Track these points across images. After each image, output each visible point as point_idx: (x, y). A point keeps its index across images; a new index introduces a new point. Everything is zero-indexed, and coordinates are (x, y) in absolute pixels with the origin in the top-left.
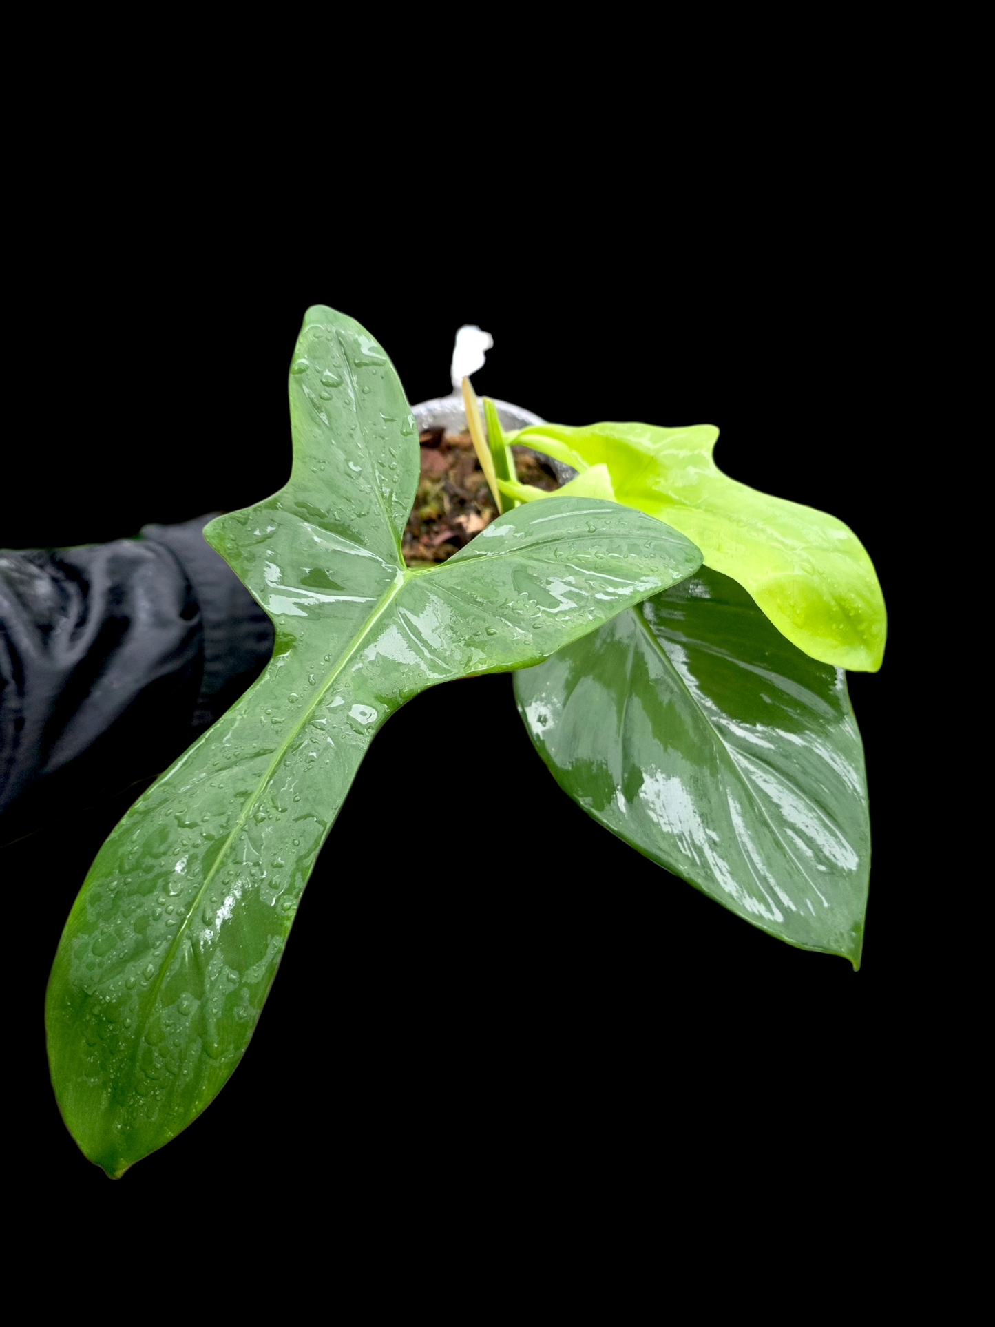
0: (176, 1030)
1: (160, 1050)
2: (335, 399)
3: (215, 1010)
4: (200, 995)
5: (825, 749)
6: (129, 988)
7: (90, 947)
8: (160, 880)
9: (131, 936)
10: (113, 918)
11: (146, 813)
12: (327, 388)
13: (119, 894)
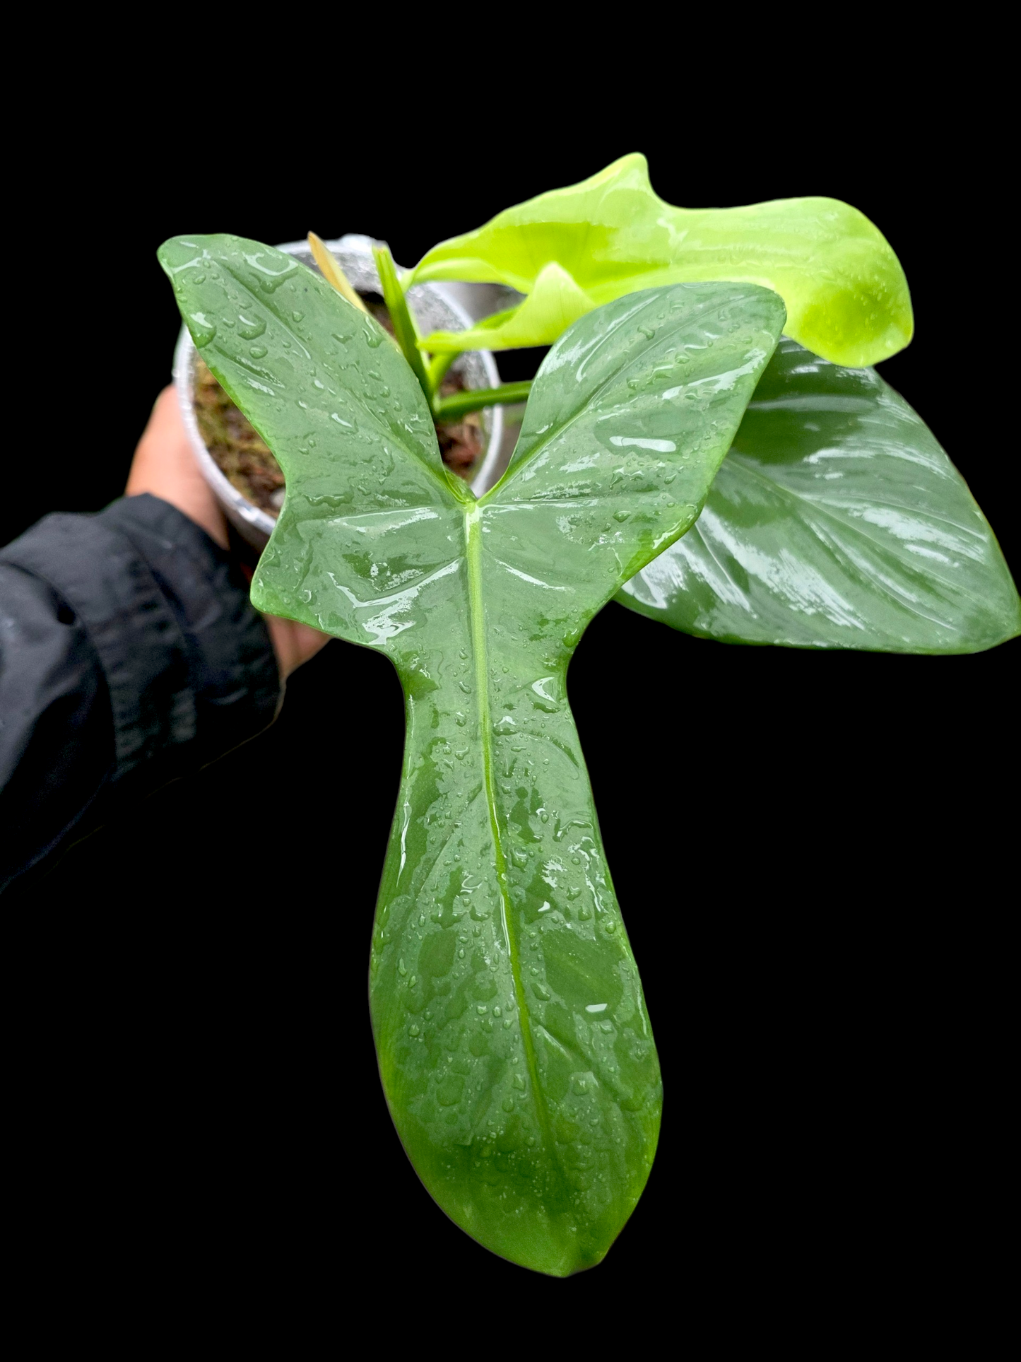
0: (585, 1112)
1: (581, 1141)
2: (270, 349)
3: (613, 1067)
4: (589, 1064)
5: (898, 448)
6: (512, 1110)
7: (435, 1102)
8: (466, 993)
9: (477, 1065)
10: (439, 1061)
11: (396, 938)
12: (254, 341)
13: (429, 1036)
